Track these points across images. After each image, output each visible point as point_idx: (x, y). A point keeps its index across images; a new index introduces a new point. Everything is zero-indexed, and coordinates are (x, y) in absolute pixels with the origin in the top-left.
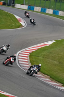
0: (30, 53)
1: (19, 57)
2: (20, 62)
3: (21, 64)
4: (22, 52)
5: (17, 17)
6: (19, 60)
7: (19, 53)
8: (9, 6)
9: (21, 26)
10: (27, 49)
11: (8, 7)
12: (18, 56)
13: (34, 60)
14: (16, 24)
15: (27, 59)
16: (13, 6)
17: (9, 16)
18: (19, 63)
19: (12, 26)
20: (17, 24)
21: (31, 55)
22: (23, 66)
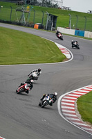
0: (78, 98)
1: (62, 103)
2: (63, 110)
3: (66, 113)
4: (66, 96)
5: (60, 46)
6: (62, 107)
7: (63, 98)
8: (48, 30)
9: (65, 58)
10: (74, 91)
11: (46, 31)
12: (61, 101)
13: (84, 107)
14: (58, 56)
15: (74, 107)
16: (54, 30)
17: (48, 44)
18: (62, 112)
19: (52, 59)
20: (60, 57)
21: (79, 100)
22: (69, 117)
